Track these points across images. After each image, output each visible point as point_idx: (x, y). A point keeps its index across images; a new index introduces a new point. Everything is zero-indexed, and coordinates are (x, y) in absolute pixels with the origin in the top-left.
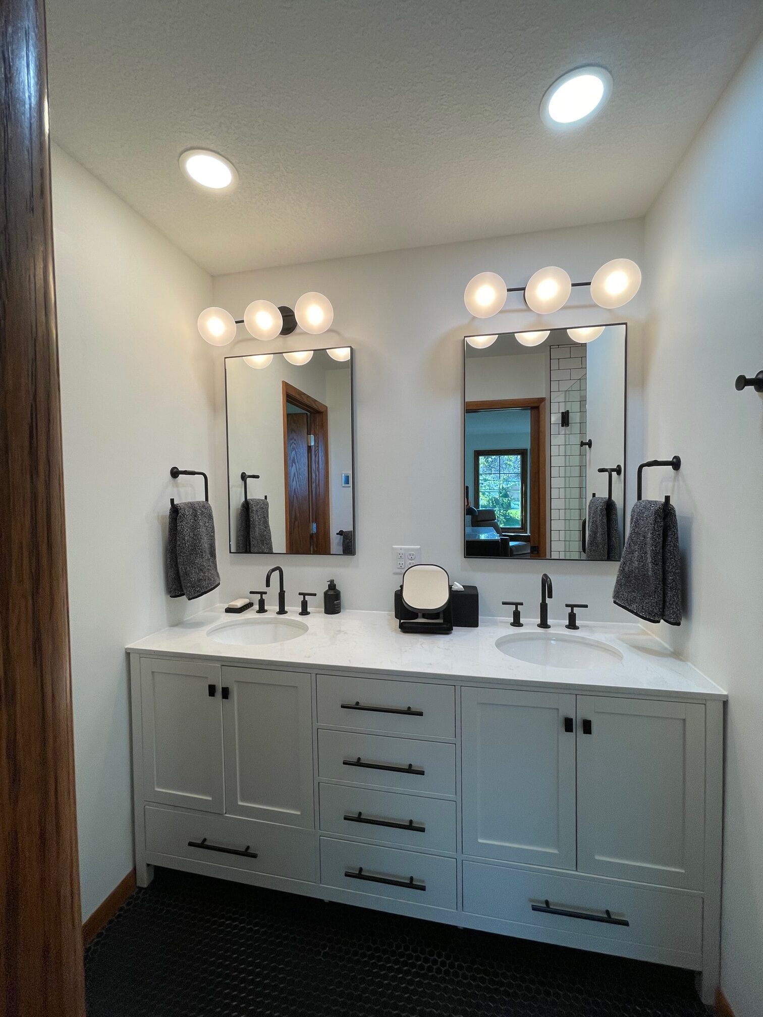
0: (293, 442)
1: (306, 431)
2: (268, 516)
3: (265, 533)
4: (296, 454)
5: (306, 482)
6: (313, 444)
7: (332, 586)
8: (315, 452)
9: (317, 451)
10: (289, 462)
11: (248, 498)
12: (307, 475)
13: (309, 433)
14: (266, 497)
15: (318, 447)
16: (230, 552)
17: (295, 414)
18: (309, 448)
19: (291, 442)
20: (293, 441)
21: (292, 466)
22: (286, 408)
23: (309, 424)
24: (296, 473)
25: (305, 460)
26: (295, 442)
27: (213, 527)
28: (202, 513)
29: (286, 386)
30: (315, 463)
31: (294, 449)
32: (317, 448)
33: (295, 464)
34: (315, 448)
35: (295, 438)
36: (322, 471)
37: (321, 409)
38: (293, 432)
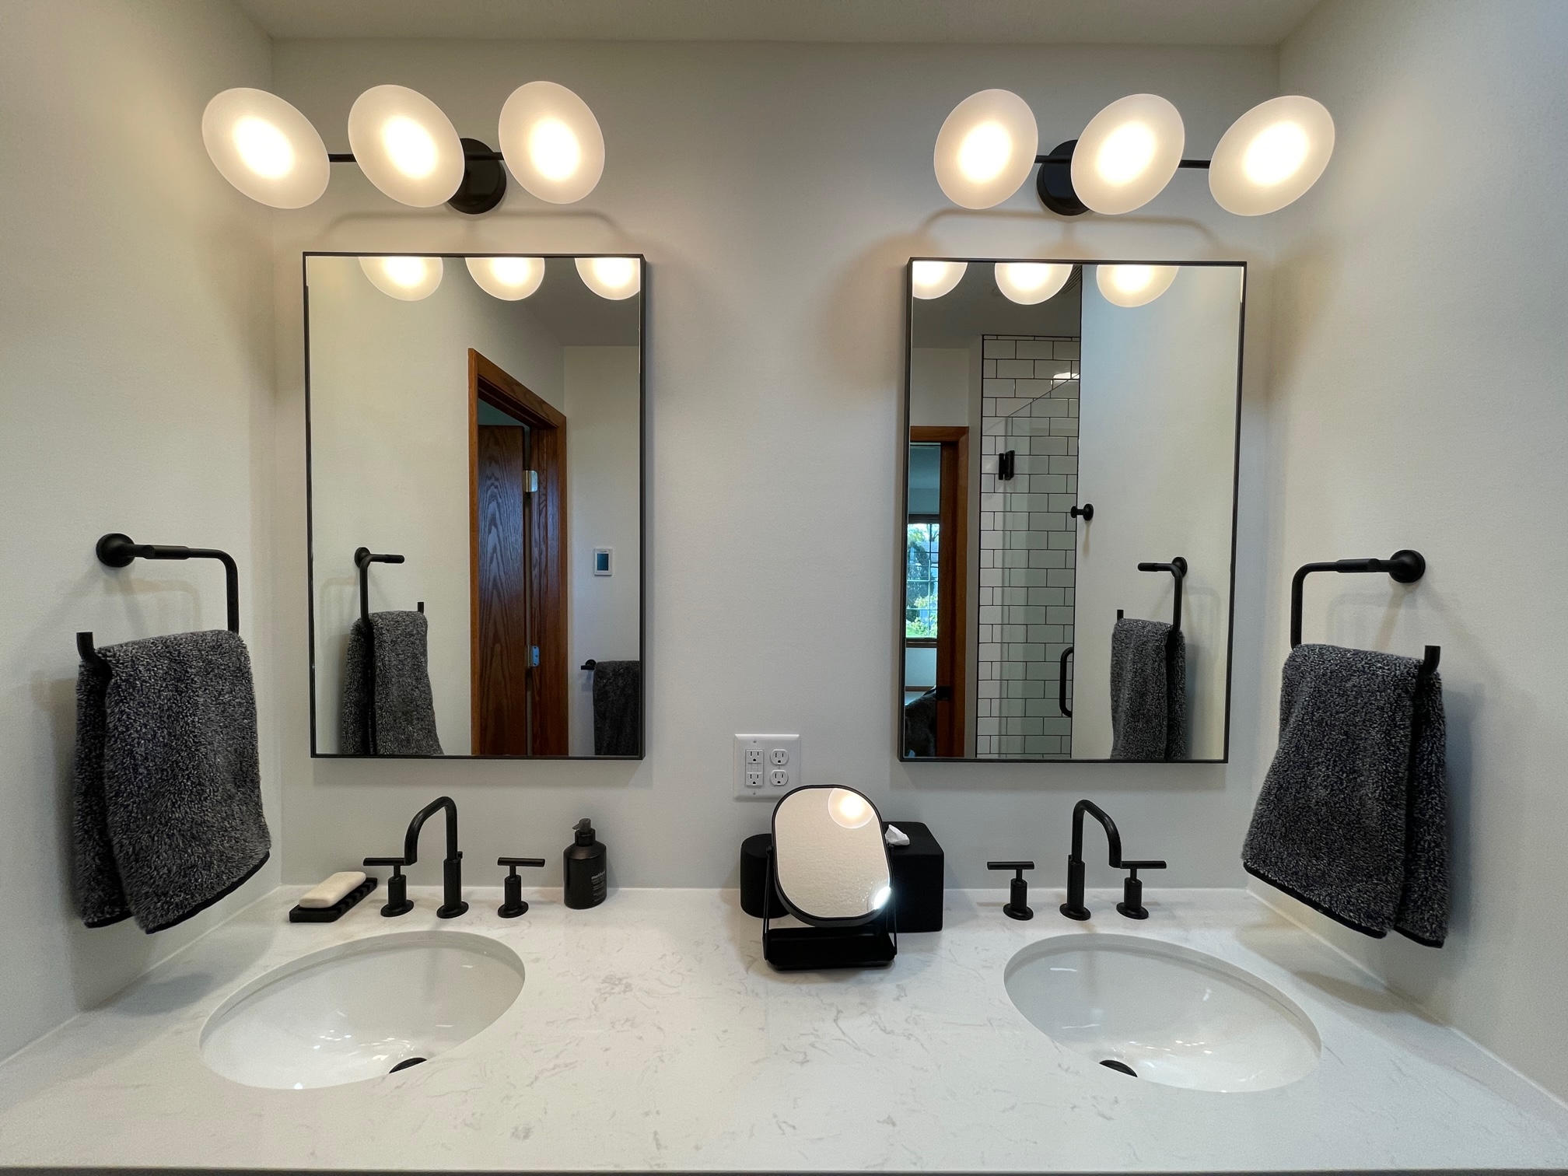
0: (492, 484)
1: (520, 462)
2: (424, 654)
3: (416, 693)
4: (499, 507)
5: (518, 564)
6: (534, 489)
7: (585, 835)
8: (539, 504)
9: (543, 504)
10: (483, 525)
11: (372, 610)
12: (521, 551)
13: (527, 467)
14: (421, 606)
15: (546, 495)
16: (314, 754)
17: (497, 427)
18: (527, 497)
19: (489, 483)
20: (492, 481)
21: (490, 532)
22: (476, 413)
23: (527, 451)
24: (498, 546)
25: (517, 521)
26: (497, 483)
27: (250, 702)
28: (209, 667)
29: (478, 362)
30: (539, 528)
31: (493, 497)
32: (543, 498)
33: (496, 526)
34: (539, 497)
35: (496, 474)
36: (553, 543)
37: (554, 421)
38: (493, 463)
